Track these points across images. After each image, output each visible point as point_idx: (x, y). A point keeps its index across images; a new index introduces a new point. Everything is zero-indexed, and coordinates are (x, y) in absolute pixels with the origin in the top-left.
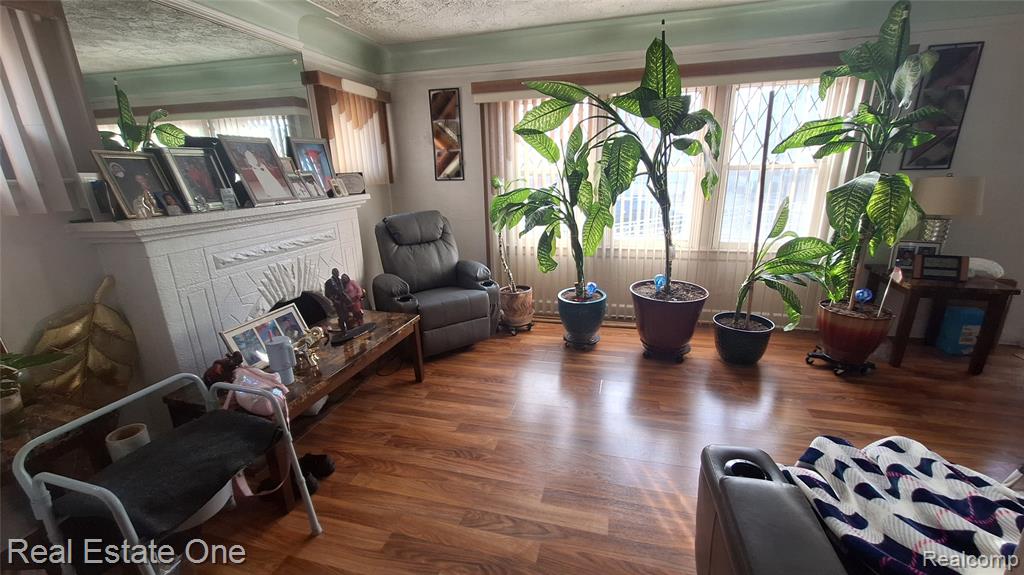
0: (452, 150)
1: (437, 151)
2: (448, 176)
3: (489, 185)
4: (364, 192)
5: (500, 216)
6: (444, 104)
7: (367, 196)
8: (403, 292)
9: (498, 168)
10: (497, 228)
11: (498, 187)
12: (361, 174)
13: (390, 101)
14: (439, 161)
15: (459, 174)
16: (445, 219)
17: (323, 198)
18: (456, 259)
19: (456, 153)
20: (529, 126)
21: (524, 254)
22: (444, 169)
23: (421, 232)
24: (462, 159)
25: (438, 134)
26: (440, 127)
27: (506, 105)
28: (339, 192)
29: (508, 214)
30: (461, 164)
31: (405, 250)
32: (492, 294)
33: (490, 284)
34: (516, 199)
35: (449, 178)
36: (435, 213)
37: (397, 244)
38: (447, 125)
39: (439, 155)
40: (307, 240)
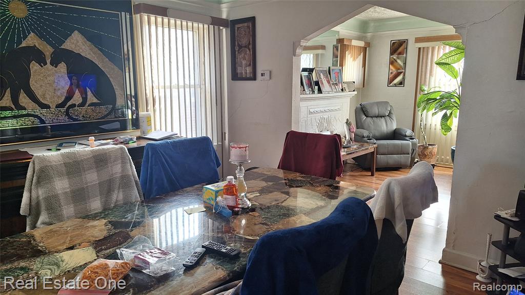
0: (398, 71)
1: (390, 71)
2: (395, 84)
3: (418, 89)
4: (354, 91)
5: (423, 105)
6: (398, 48)
7: (356, 93)
8: (368, 137)
9: (425, 81)
10: (420, 111)
11: (424, 90)
12: (354, 82)
13: (369, 46)
14: (391, 76)
15: (401, 83)
16: (391, 106)
17: (339, 92)
18: (395, 127)
19: (401, 73)
20: (443, 61)
21: (435, 129)
22: (393, 80)
23: (378, 112)
24: (404, 75)
25: (392, 62)
26: (394, 59)
27: (433, 49)
28: (345, 90)
29: (427, 104)
30: (404, 78)
31: (369, 119)
32: (414, 144)
33: (413, 139)
34: (433, 96)
35: (395, 85)
36: (387, 103)
37: (366, 116)
38: (398, 58)
39: (392, 73)
40: (332, 109)
